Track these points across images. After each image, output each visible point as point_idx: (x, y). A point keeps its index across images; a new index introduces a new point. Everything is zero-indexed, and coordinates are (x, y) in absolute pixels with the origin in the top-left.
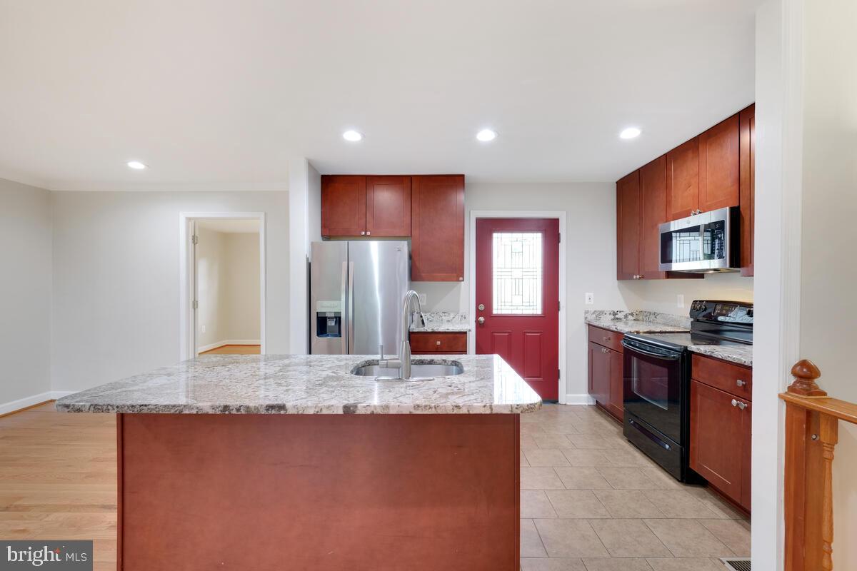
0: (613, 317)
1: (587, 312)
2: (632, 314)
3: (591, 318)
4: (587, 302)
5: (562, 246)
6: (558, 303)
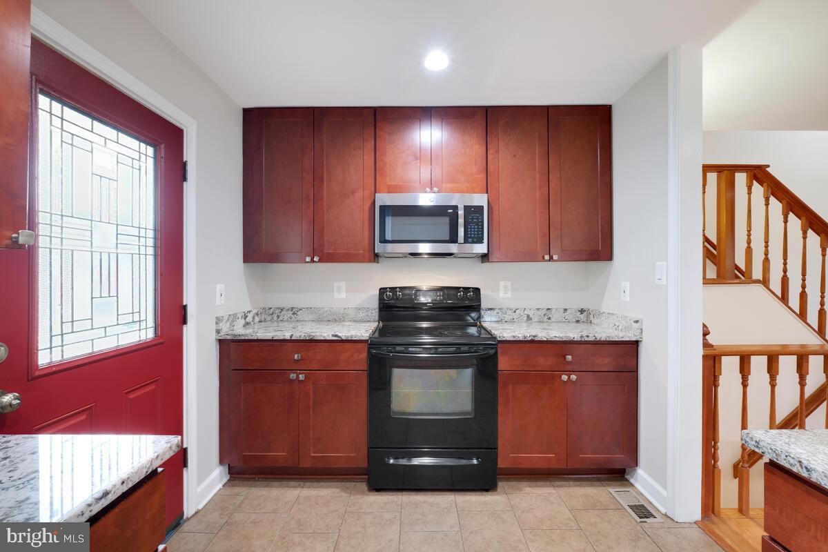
1: (219, 319)
3: (227, 331)
4: (219, 301)
5: (190, 189)
6: (185, 308)
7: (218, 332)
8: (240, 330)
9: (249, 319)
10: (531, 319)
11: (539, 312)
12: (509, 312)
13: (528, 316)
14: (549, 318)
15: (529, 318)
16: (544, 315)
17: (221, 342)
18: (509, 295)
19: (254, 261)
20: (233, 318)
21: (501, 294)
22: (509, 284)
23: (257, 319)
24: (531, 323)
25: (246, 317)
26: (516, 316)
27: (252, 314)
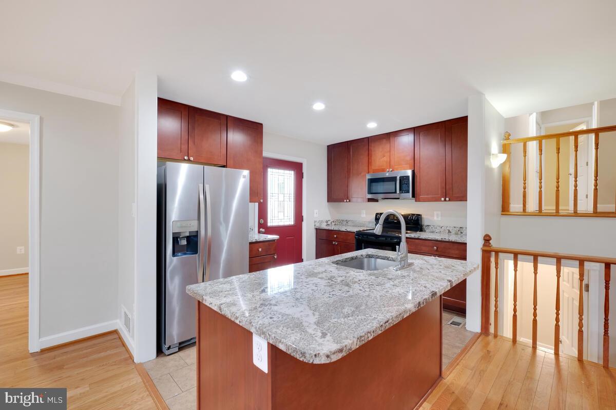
0: (326, 224)
1: (315, 222)
2: (333, 222)
3: (318, 225)
4: (315, 215)
5: (304, 180)
6: (303, 216)
7: (315, 225)
8: (324, 226)
9: (329, 223)
10: (451, 232)
11: (455, 229)
12: (438, 228)
13: (449, 230)
14: (462, 233)
15: (449, 232)
16: (459, 231)
17: (317, 229)
18: (440, 219)
19: (331, 202)
20: (322, 222)
21: (435, 218)
22: (439, 213)
23: (333, 224)
24: (451, 235)
25: (327, 222)
26: (442, 230)
27: (330, 222)
